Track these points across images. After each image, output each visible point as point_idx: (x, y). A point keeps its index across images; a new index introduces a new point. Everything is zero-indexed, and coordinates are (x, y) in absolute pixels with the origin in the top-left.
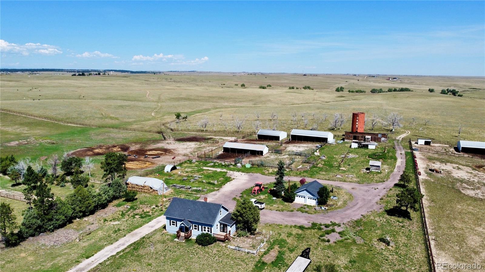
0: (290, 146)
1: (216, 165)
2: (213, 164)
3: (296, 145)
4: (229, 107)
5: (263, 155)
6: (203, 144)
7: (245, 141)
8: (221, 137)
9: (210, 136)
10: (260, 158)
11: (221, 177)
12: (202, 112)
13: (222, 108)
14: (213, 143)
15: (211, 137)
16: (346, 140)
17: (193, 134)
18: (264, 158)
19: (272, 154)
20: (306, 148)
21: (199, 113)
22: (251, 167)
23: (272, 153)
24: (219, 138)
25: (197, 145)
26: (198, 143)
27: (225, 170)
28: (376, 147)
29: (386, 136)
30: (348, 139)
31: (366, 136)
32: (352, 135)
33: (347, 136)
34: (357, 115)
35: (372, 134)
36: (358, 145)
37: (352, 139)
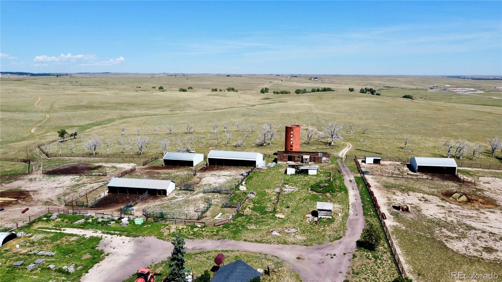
0: (207, 175)
1: (89, 223)
2: (83, 221)
3: (215, 173)
4: (140, 115)
5: (167, 194)
6: (85, 179)
7: (146, 169)
8: (114, 164)
9: (99, 162)
10: (162, 201)
11: (87, 250)
12: (102, 124)
13: (131, 117)
14: (100, 175)
15: (100, 164)
16: (279, 162)
17: (75, 161)
18: (168, 200)
19: (180, 192)
20: (228, 178)
21: (98, 125)
22: (143, 224)
23: (181, 190)
24: (110, 166)
25: (73, 182)
26: (77, 177)
27: (99, 234)
28: (318, 172)
29: (328, 155)
30: (282, 160)
31: (304, 156)
32: (286, 156)
33: (280, 157)
34: (291, 129)
35: (311, 153)
36: (295, 170)
37: (286, 160)
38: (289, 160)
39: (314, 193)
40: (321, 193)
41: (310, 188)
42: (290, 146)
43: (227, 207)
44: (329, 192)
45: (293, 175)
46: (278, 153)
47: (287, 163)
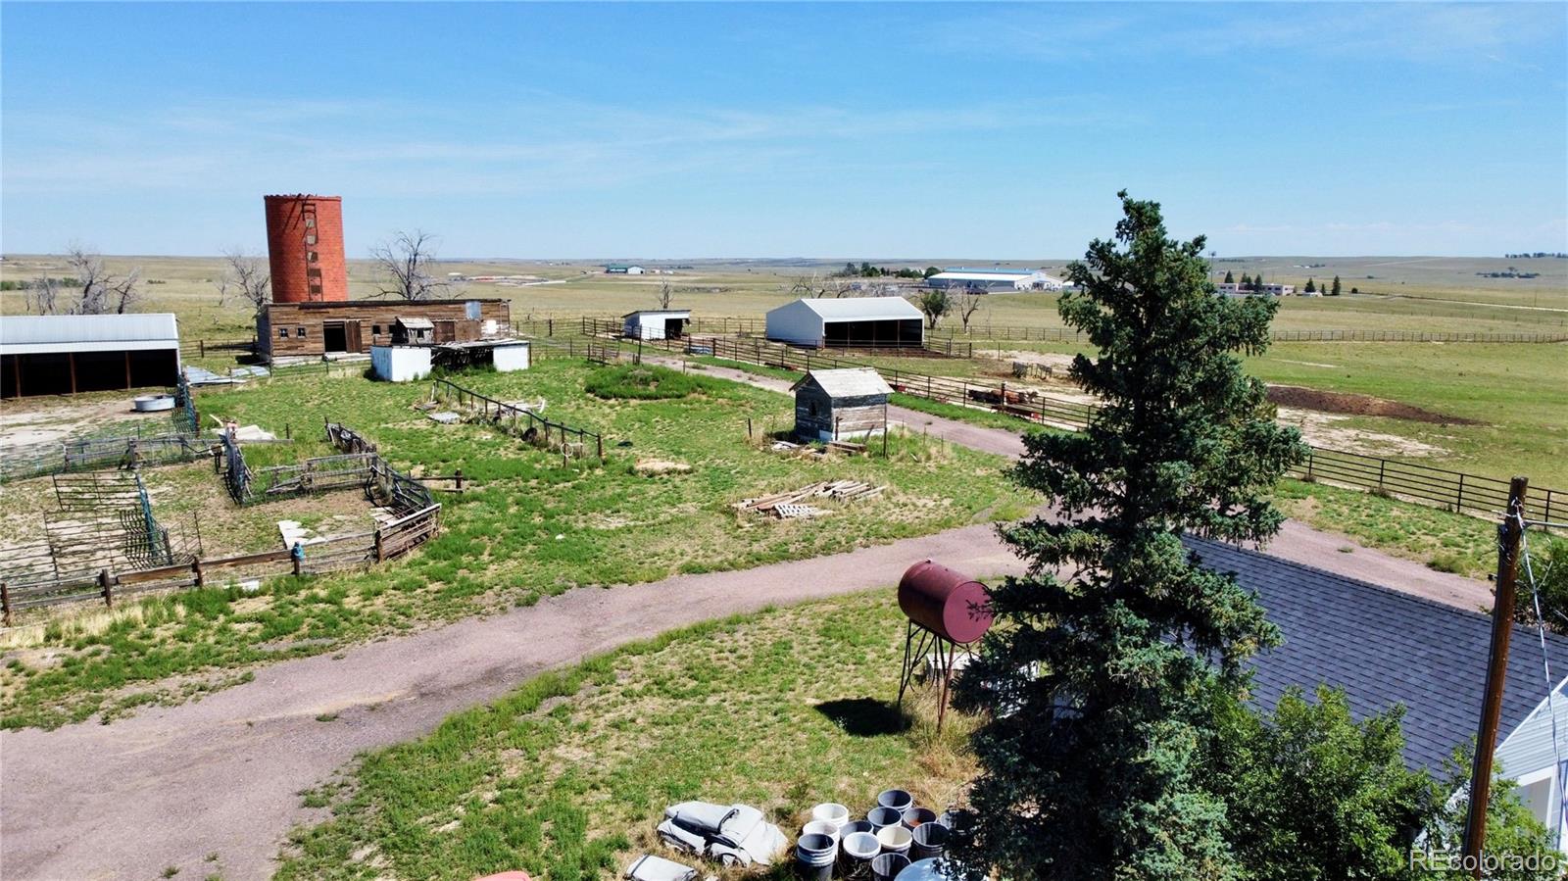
16: (279, 361)
28: (530, 361)
29: (505, 313)
30: (296, 348)
31: (402, 320)
32: (314, 326)
33: (286, 335)
34: (306, 207)
35: (433, 308)
36: (433, 353)
37: (317, 345)
38: (328, 349)
39: (633, 402)
40: (666, 397)
41: (590, 395)
42: (306, 289)
43: (278, 493)
44: (694, 391)
45: (425, 379)
46: (271, 316)
47: (324, 359)
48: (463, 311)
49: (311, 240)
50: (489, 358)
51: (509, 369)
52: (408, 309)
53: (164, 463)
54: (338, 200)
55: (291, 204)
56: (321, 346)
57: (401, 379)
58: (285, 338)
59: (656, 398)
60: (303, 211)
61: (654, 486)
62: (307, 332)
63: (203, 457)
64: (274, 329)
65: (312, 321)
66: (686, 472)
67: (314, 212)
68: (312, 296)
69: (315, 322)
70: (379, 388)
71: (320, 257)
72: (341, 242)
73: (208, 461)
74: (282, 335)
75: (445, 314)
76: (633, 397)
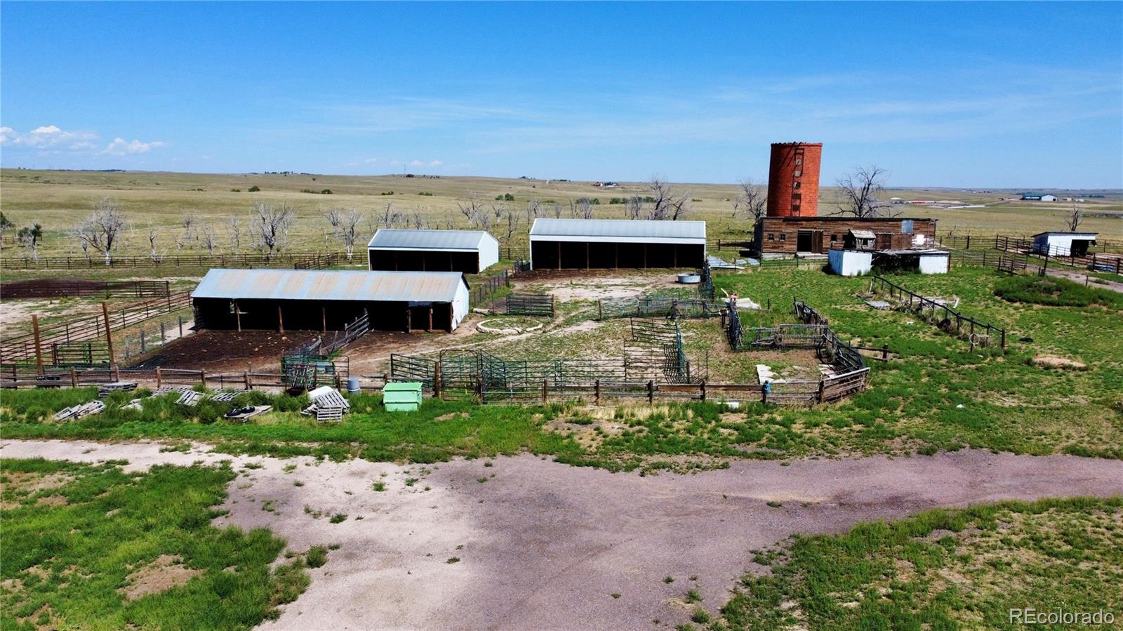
5: (454, 326)
9: (129, 276)
16: (767, 256)
17: (39, 274)
19: (493, 320)
20: (638, 290)
22: (426, 408)
23: (493, 313)
25: (37, 313)
27: (202, 454)
28: (949, 267)
29: (932, 229)
30: (778, 248)
31: (853, 232)
32: (791, 233)
33: (773, 239)
34: (798, 151)
35: (877, 224)
36: (873, 257)
37: (792, 246)
38: (800, 249)
39: (1036, 306)
40: (1068, 305)
41: (998, 298)
42: (790, 208)
43: (759, 345)
44: (1095, 302)
45: (865, 275)
46: (764, 225)
47: (796, 256)
48: (899, 227)
49: (797, 173)
50: (916, 263)
51: (931, 272)
52: (858, 224)
53: (692, 317)
54: (820, 146)
55: (788, 149)
56: (795, 247)
57: (848, 274)
58: (771, 241)
59: (1058, 305)
60: (795, 154)
61: (1049, 377)
62: (787, 236)
63: (715, 315)
64: (765, 234)
65: (790, 230)
66: (1080, 369)
67: (803, 154)
68: (793, 213)
69: (792, 230)
70: (832, 280)
71: (802, 185)
72: (818, 175)
73: (718, 319)
74: (770, 239)
75: (885, 229)
76: (1036, 302)
